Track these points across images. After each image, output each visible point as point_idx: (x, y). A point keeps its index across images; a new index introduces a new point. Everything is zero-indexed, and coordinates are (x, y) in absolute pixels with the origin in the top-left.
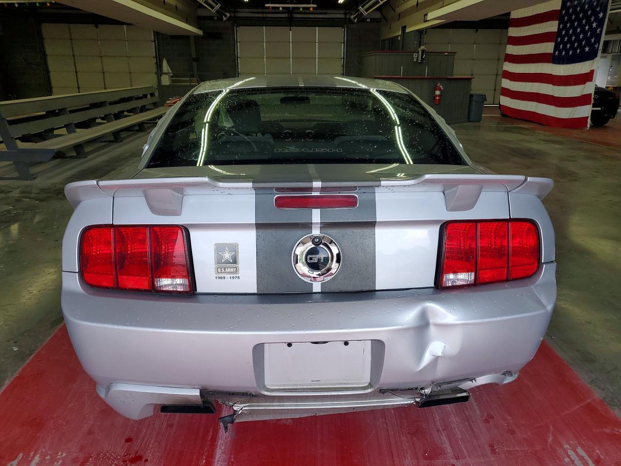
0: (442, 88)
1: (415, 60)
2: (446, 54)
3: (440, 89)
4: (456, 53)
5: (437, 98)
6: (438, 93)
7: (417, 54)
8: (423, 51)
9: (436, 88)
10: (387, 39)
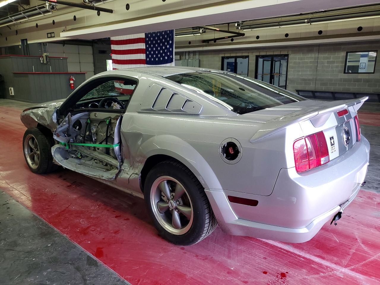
0: (74, 79)
1: (42, 62)
2: (62, 58)
3: (73, 80)
4: (67, 58)
5: (72, 85)
6: (72, 82)
7: (42, 58)
8: (46, 56)
9: (70, 79)
10: (3, 47)
